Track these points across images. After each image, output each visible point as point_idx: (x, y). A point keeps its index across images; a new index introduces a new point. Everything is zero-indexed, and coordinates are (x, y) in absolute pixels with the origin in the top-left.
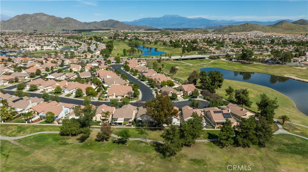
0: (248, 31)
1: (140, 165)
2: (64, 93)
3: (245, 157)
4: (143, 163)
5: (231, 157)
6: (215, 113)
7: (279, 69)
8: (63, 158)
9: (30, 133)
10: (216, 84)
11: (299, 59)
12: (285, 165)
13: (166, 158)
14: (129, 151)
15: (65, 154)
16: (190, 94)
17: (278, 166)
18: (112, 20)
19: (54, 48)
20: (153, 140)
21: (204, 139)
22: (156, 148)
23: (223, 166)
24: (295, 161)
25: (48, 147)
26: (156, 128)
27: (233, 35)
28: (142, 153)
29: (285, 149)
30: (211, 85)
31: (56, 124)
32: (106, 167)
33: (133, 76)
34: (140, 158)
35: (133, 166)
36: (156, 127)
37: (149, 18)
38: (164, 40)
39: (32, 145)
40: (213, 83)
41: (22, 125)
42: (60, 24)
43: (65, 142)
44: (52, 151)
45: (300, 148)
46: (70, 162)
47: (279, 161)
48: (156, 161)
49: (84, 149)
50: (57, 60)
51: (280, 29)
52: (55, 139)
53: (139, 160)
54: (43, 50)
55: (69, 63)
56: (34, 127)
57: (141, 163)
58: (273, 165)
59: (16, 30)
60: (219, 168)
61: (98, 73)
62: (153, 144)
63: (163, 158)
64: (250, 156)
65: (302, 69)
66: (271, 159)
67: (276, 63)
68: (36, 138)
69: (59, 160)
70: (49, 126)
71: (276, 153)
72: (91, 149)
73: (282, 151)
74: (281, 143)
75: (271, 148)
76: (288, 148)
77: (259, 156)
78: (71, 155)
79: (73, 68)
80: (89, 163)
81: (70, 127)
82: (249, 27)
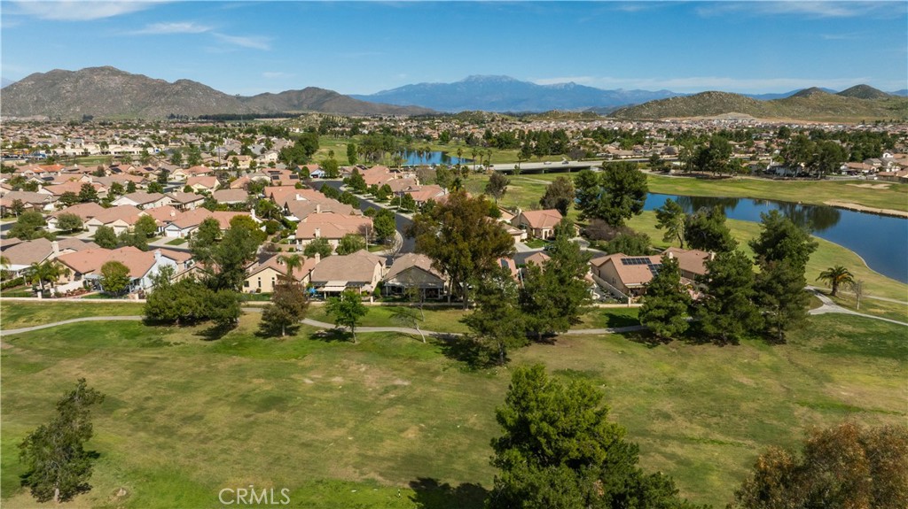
0: (712, 115)
1: (396, 387)
2: (164, 238)
3: (726, 367)
4: (406, 383)
5: (684, 367)
6: (625, 263)
7: (807, 190)
8: (150, 376)
9: (48, 322)
10: (625, 201)
11: (865, 167)
12: (850, 382)
13: (480, 371)
14: (360, 356)
15: (158, 367)
16: (548, 235)
17: (829, 386)
18: (315, 88)
19: (141, 149)
20: (436, 330)
21: (595, 328)
22: (446, 350)
23: (658, 387)
24: (877, 372)
25: (104, 352)
26: (446, 304)
27: (668, 123)
28: (401, 360)
29: (846, 347)
30: (613, 206)
31: (134, 298)
32: (288, 393)
33: (377, 204)
34: (395, 372)
35: (375, 390)
36: (447, 301)
37: (425, 85)
38: (470, 133)
39: (52, 349)
40: (618, 200)
41: (24, 304)
42: (163, 100)
43: (160, 340)
44: (115, 361)
45: (890, 342)
46: (171, 386)
47: (831, 373)
48: (446, 377)
49: (219, 356)
50: (147, 172)
51: (802, 109)
52: (127, 334)
53: (395, 375)
54: (107, 153)
55: (183, 176)
56: (62, 308)
57: (399, 382)
58: (812, 382)
59: (29, 115)
60: (645, 390)
61: (269, 195)
62: (436, 340)
63: (467, 372)
64: (741, 364)
65: (873, 187)
66: (804, 370)
67: (799, 175)
68: (67, 332)
69: (138, 382)
70: (111, 303)
71: (820, 355)
72: (242, 355)
73: (837, 352)
74: (832, 332)
75: (805, 346)
76: (855, 343)
77: (769, 364)
78: (176, 371)
79: (196, 186)
80: (232, 387)
81: (176, 297)
82: (715, 103)
